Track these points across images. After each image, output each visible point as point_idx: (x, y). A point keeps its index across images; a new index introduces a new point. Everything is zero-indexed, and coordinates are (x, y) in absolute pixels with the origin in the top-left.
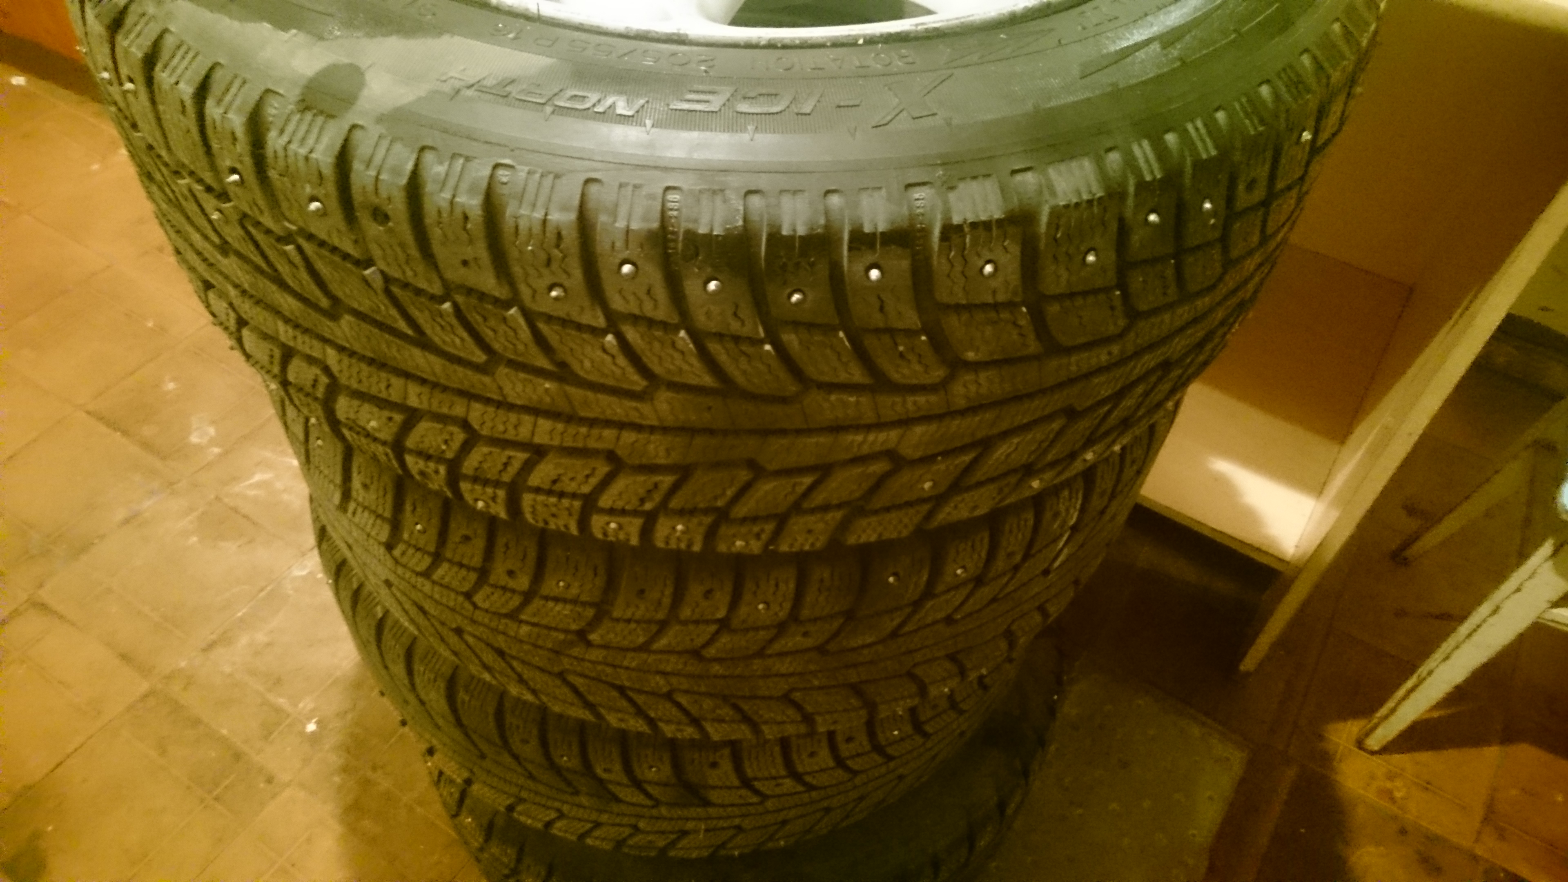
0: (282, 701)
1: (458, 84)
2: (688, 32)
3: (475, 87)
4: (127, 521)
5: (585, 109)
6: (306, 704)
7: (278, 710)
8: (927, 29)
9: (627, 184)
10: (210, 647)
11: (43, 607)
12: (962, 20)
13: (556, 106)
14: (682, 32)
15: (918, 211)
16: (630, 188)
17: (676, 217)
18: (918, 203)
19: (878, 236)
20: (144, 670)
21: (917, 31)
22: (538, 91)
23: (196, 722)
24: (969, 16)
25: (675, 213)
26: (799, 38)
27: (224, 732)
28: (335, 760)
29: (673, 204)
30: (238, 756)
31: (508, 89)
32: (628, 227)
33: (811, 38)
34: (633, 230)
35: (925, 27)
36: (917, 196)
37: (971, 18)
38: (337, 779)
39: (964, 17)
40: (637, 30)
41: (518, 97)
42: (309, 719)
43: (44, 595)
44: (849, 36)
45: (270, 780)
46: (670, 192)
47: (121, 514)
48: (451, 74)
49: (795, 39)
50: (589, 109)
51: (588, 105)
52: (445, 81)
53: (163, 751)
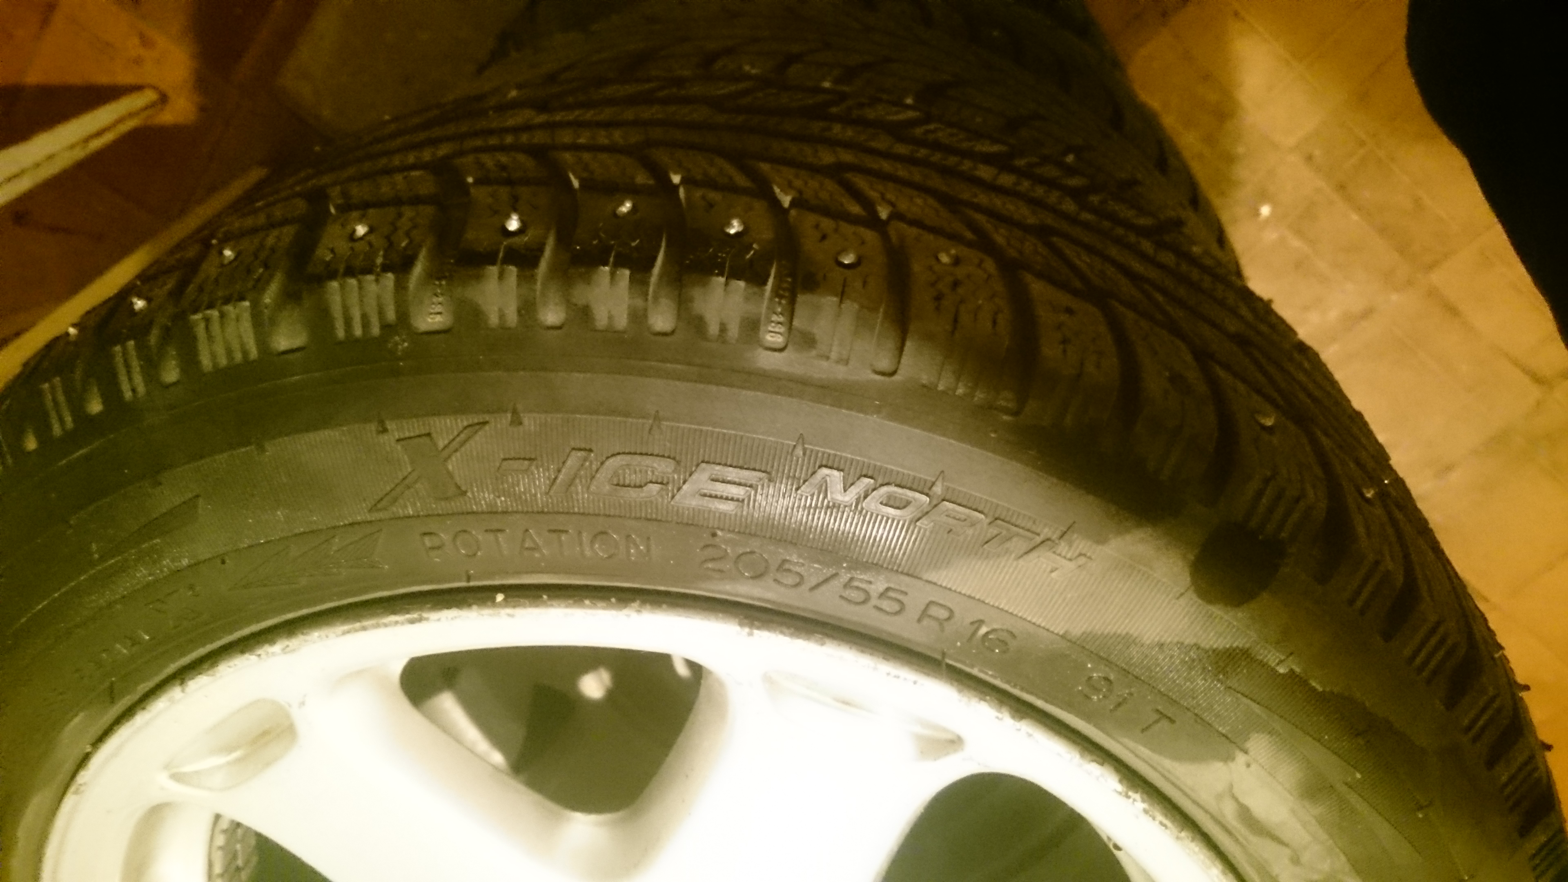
0: (1296, 243)
1: (1063, 548)
2: (738, 628)
3: (1038, 539)
4: (1449, 468)
5: (888, 484)
6: (1271, 236)
7: (1299, 233)
8: (408, 613)
9: (838, 362)
10: (1367, 313)
11: (1538, 380)
12: (358, 625)
13: (927, 495)
14: (747, 630)
15: (440, 299)
16: (834, 355)
17: (775, 313)
18: (439, 309)
19: (499, 262)
20: (1433, 293)
21: (421, 609)
22: (951, 521)
23: (1383, 230)
24: (349, 632)
25: (775, 318)
26: (584, 606)
27: (1355, 217)
28: (1241, 172)
29: (777, 330)
30: (1341, 188)
31: (993, 531)
32: (841, 302)
33: (567, 607)
34: (836, 295)
35: (408, 616)
36: (438, 318)
37: (346, 627)
38: (1241, 150)
39: (356, 630)
40: (808, 639)
41: (982, 516)
42: (1267, 220)
43: (1535, 392)
44: (514, 607)
45: (1309, 158)
46: (781, 346)
47: (1454, 477)
48: (1072, 565)
49: (589, 607)
50: (882, 485)
51: (884, 490)
52: (1080, 555)
53: (1418, 202)
